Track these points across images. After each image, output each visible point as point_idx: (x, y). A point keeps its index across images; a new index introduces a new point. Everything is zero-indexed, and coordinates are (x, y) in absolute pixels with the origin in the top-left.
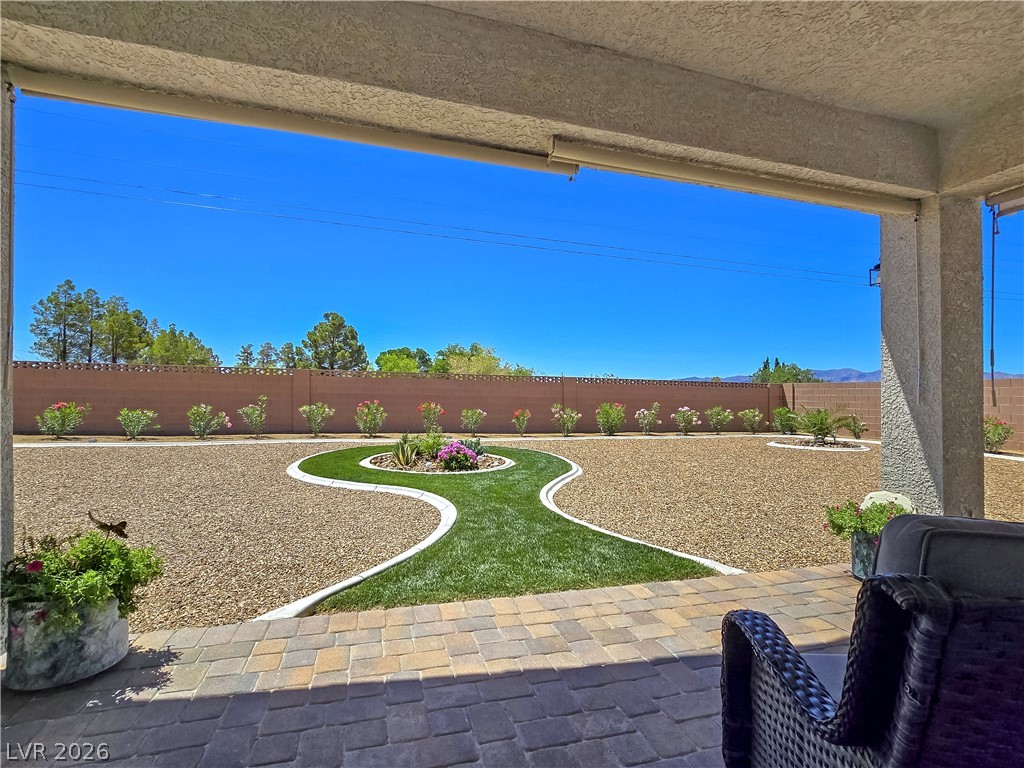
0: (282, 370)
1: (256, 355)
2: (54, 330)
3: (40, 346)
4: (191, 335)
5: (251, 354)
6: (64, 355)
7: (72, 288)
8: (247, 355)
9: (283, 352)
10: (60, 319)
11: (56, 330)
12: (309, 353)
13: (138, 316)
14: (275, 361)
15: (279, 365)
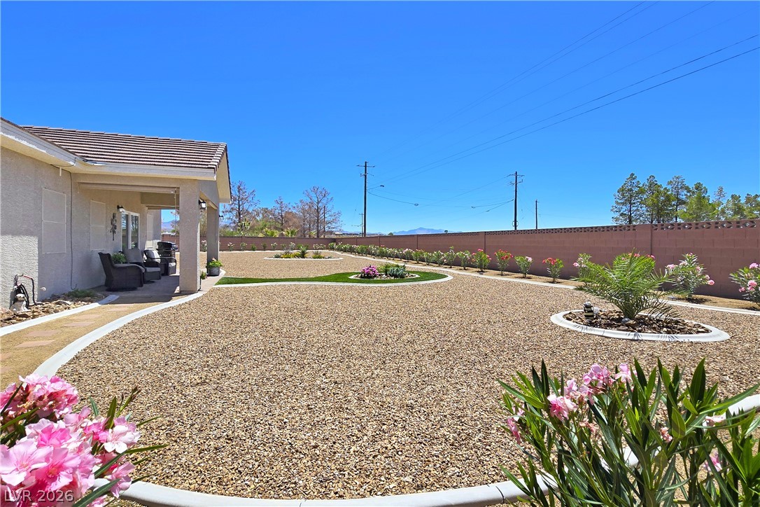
2: (624, 209)
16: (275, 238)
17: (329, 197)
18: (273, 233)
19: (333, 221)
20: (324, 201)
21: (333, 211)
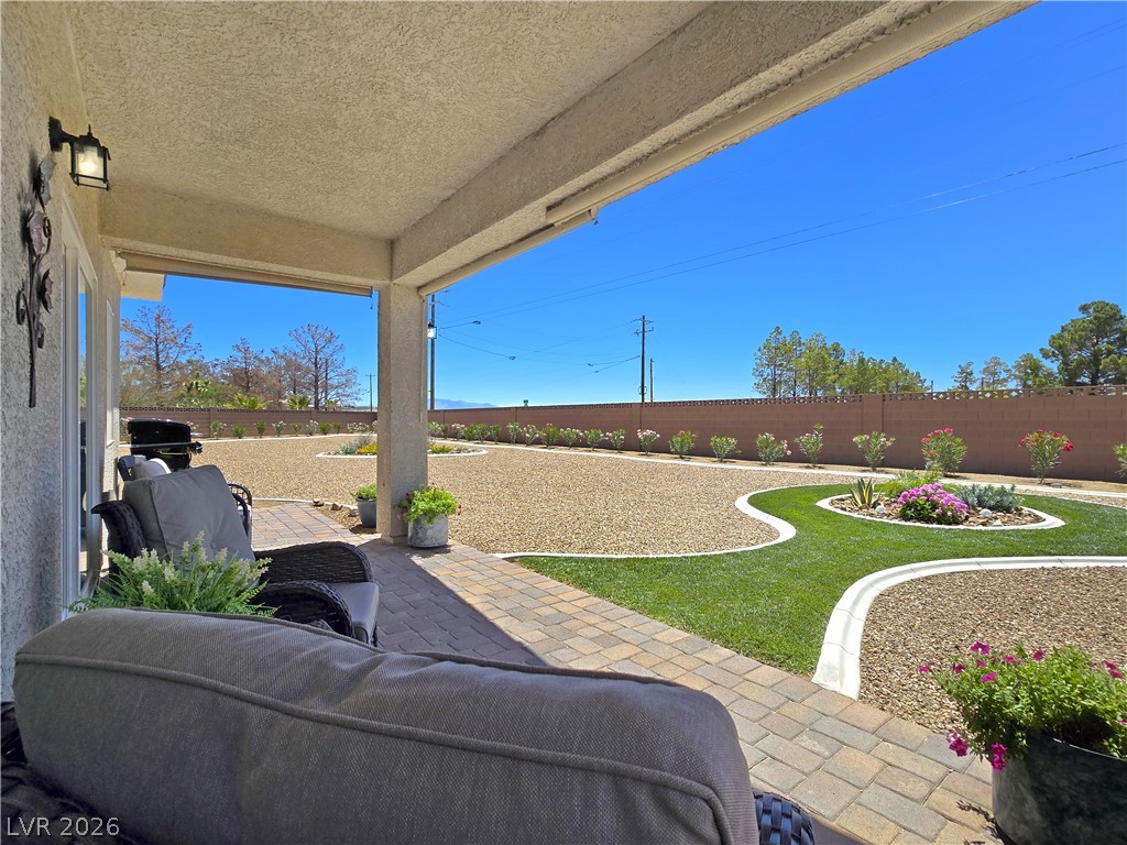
0: (1017, 391)
1: (977, 375)
2: (767, 371)
3: (758, 386)
4: (895, 359)
5: (971, 374)
6: (774, 391)
7: (780, 333)
8: (967, 375)
9: (1018, 367)
10: (772, 362)
11: (769, 371)
12: (1052, 366)
13: (836, 348)
14: (1005, 380)
15: (1012, 385)
16: (260, 411)
17: (338, 343)
18: (254, 403)
19: (347, 384)
20: (328, 351)
21: (346, 368)
